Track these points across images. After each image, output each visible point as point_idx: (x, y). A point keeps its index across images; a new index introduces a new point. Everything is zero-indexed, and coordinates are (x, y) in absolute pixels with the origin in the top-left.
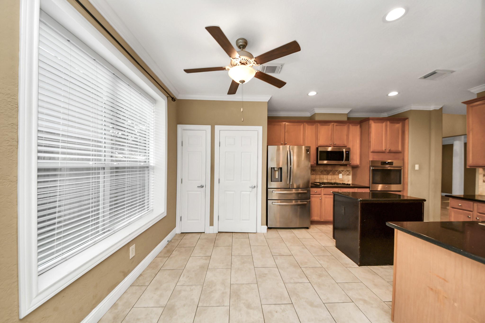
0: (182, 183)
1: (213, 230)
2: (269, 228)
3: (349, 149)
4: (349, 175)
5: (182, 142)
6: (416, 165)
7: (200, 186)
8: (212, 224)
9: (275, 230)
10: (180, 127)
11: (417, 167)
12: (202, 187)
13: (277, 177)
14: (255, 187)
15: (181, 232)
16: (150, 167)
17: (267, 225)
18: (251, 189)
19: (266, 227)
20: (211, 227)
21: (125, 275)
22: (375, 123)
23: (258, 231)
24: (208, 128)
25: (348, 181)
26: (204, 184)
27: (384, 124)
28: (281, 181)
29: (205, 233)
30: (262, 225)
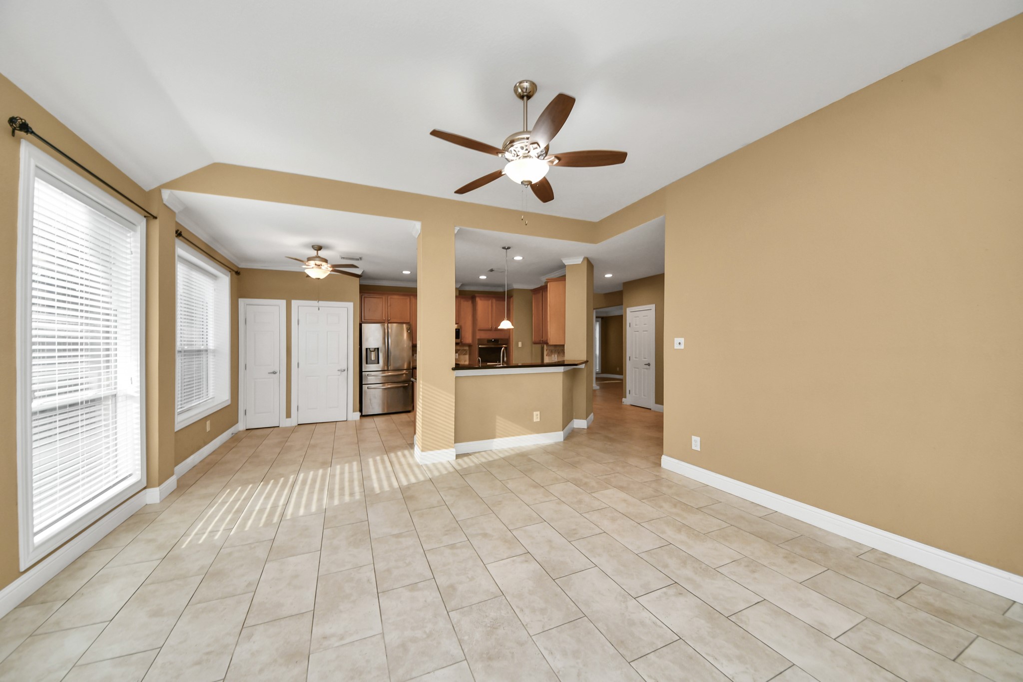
0: (246, 369)
1: (292, 422)
2: (362, 416)
3: (461, 327)
4: (466, 355)
5: (246, 319)
6: (519, 343)
7: (272, 372)
8: (289, 415)
9: (371, 417)
10: (242, 302)
11: (520, 345)
12: (274, 373)
13: (373, 359)
14: (344, 370)
15: (247, 428)
16: (209, 351)
17: (361, 411)
18: (339, 373)
19: (358, 414)
20: (289, 419)
21: (206, 443)
22: (481, 300)
23: (349, 419)
24: (283, 303)
25: (465, 361)
26: (277, 370)
27: (490, 302)
28: (378, 363)
29: (280, 426)
30: (354, 411)
